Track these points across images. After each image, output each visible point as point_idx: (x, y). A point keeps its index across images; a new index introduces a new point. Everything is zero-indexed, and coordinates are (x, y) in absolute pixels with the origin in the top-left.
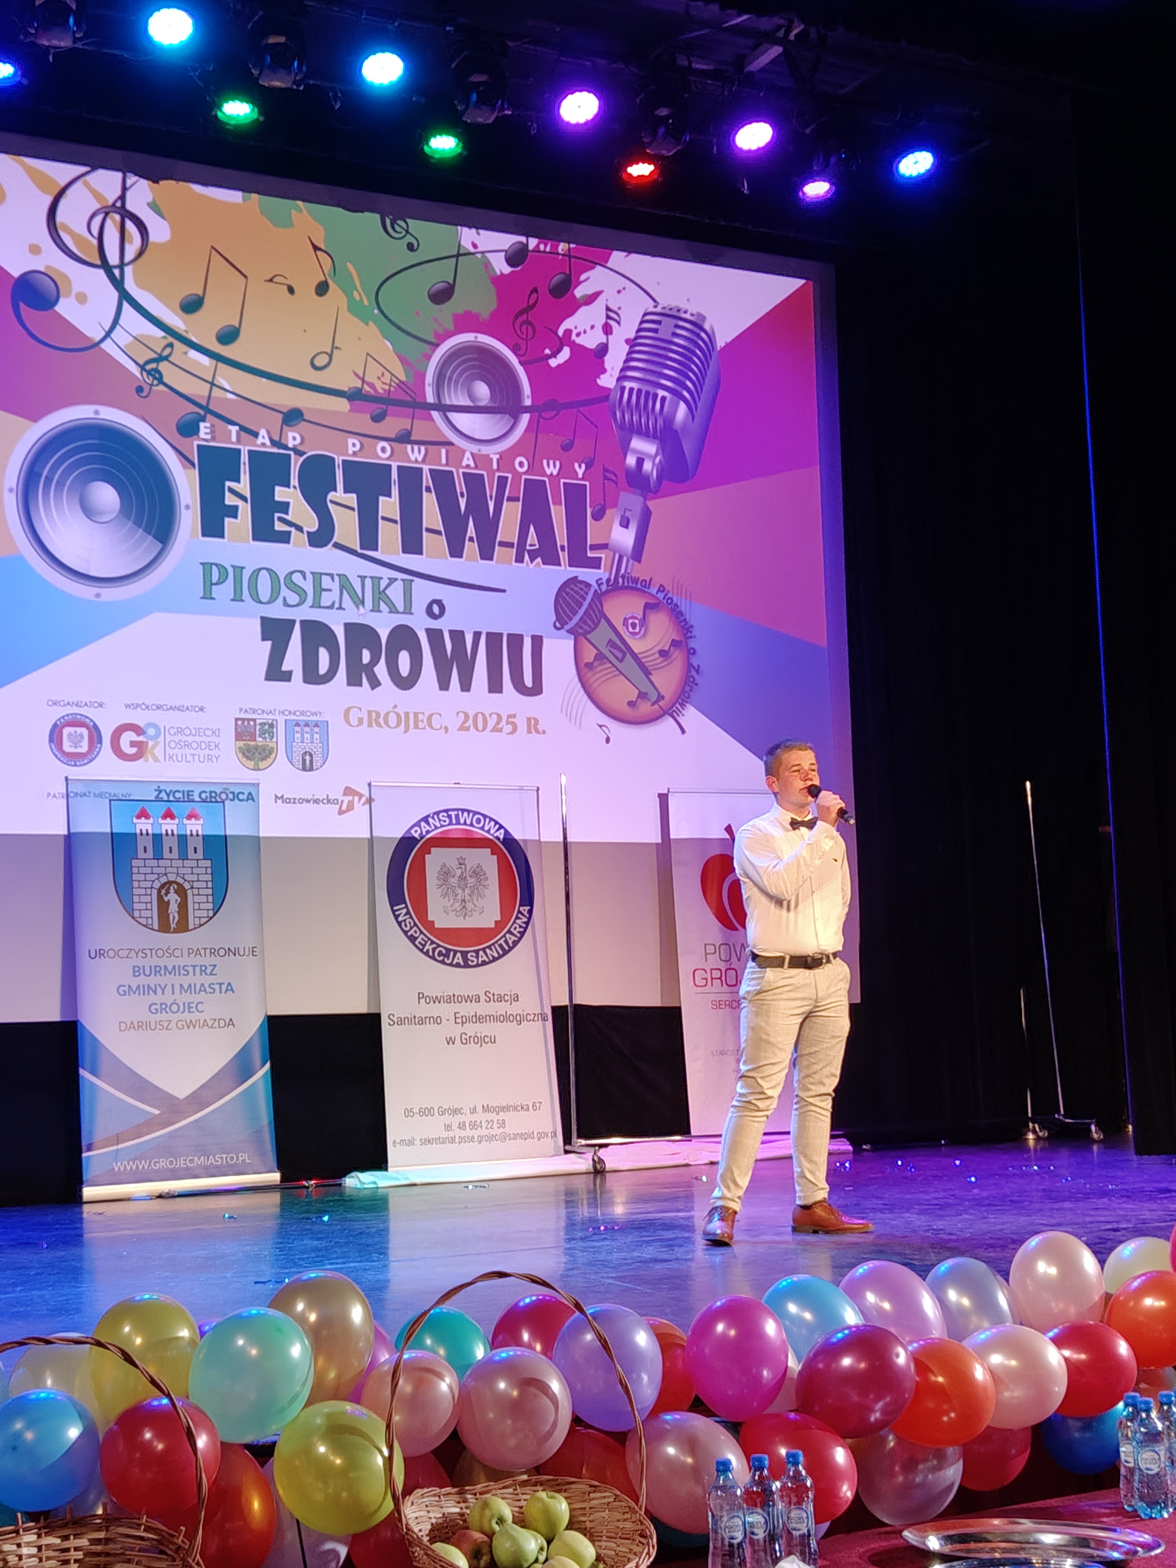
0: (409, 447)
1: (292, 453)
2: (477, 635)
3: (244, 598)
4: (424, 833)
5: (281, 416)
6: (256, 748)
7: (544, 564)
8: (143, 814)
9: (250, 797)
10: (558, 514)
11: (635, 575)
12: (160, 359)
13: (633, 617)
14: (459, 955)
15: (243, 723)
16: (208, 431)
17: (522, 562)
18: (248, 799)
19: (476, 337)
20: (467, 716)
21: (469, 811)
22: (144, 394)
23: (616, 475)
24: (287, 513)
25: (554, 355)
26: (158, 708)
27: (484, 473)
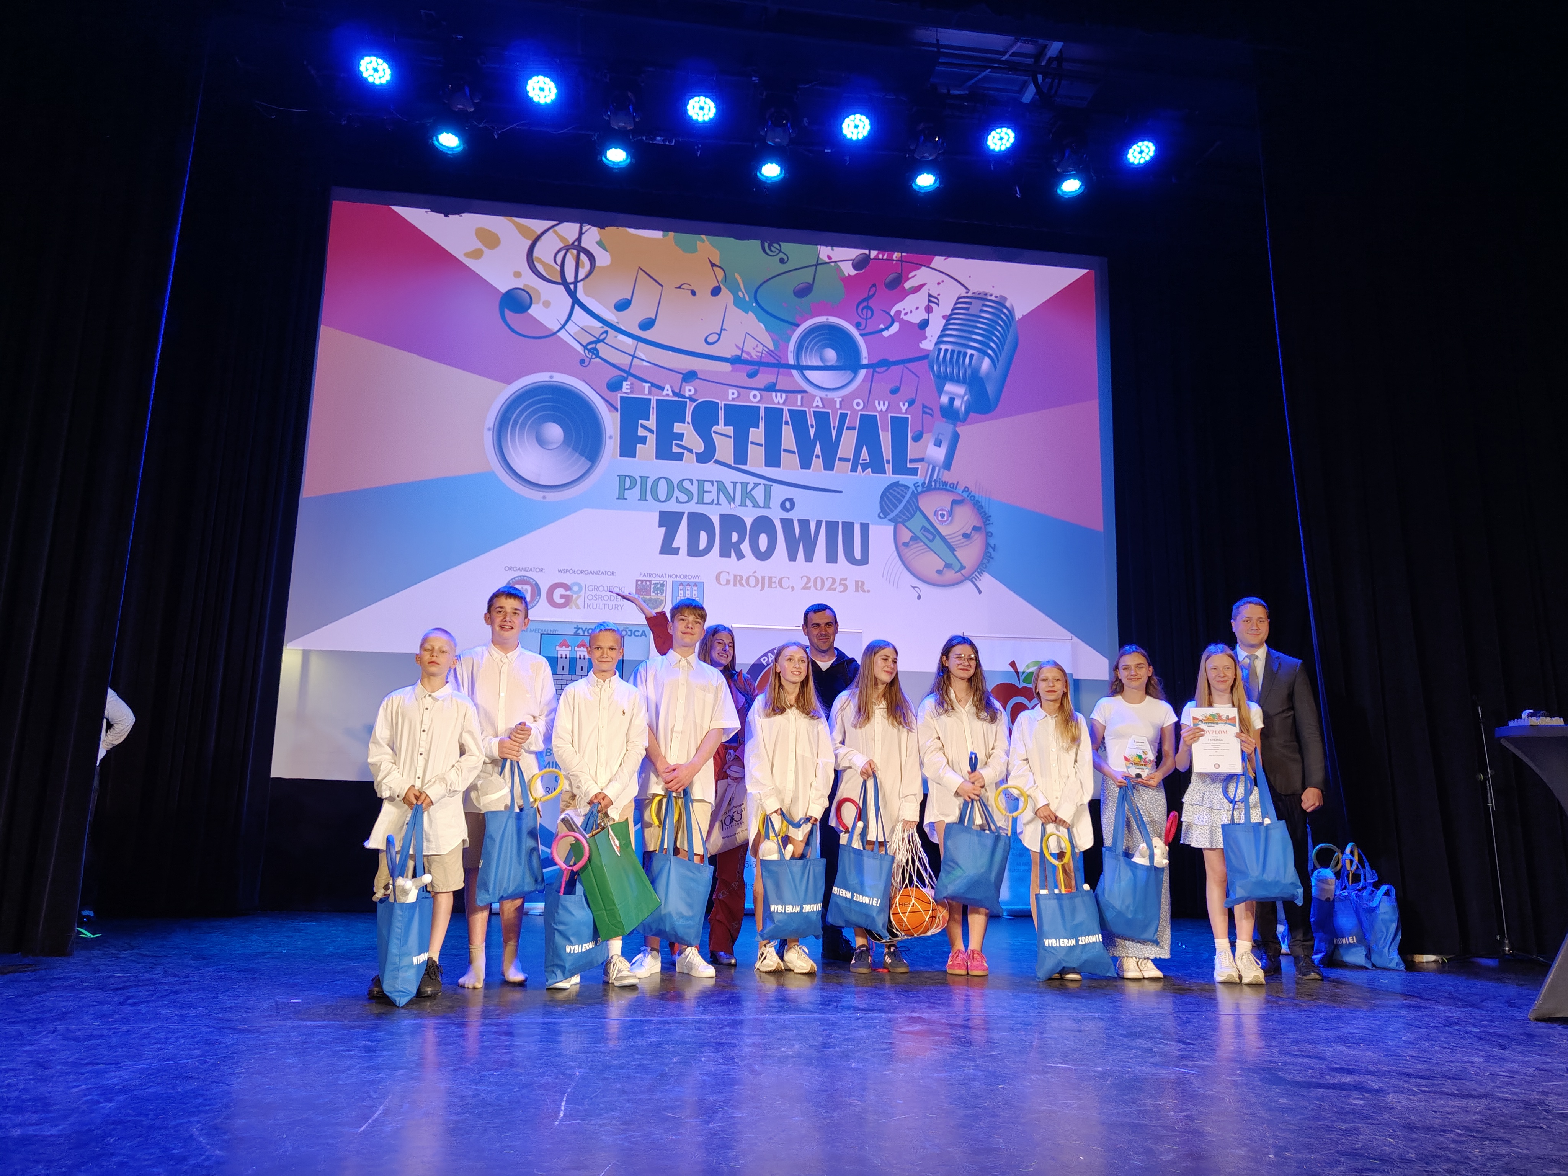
0: (774, 394)
1: (688, 400)
2: (819, 523)
3: (648, 498)
4: (770, 662)
5: (682, 376)
6: (650, 600)
7: (872, 473)
8: (564, 644)
10: (886, 439)
11: (944, 480)
12: (599, 341)
13: (942, 510)
15: (642, 583)
16: (629, 387)
17: (856, 472)
19: (828, 319)
20: (809, 579)
22: (585, 365)
23: (931, 409)
24: (682, 441)
25: (887, 328)
26: (582, 572)
27: (830, 411)
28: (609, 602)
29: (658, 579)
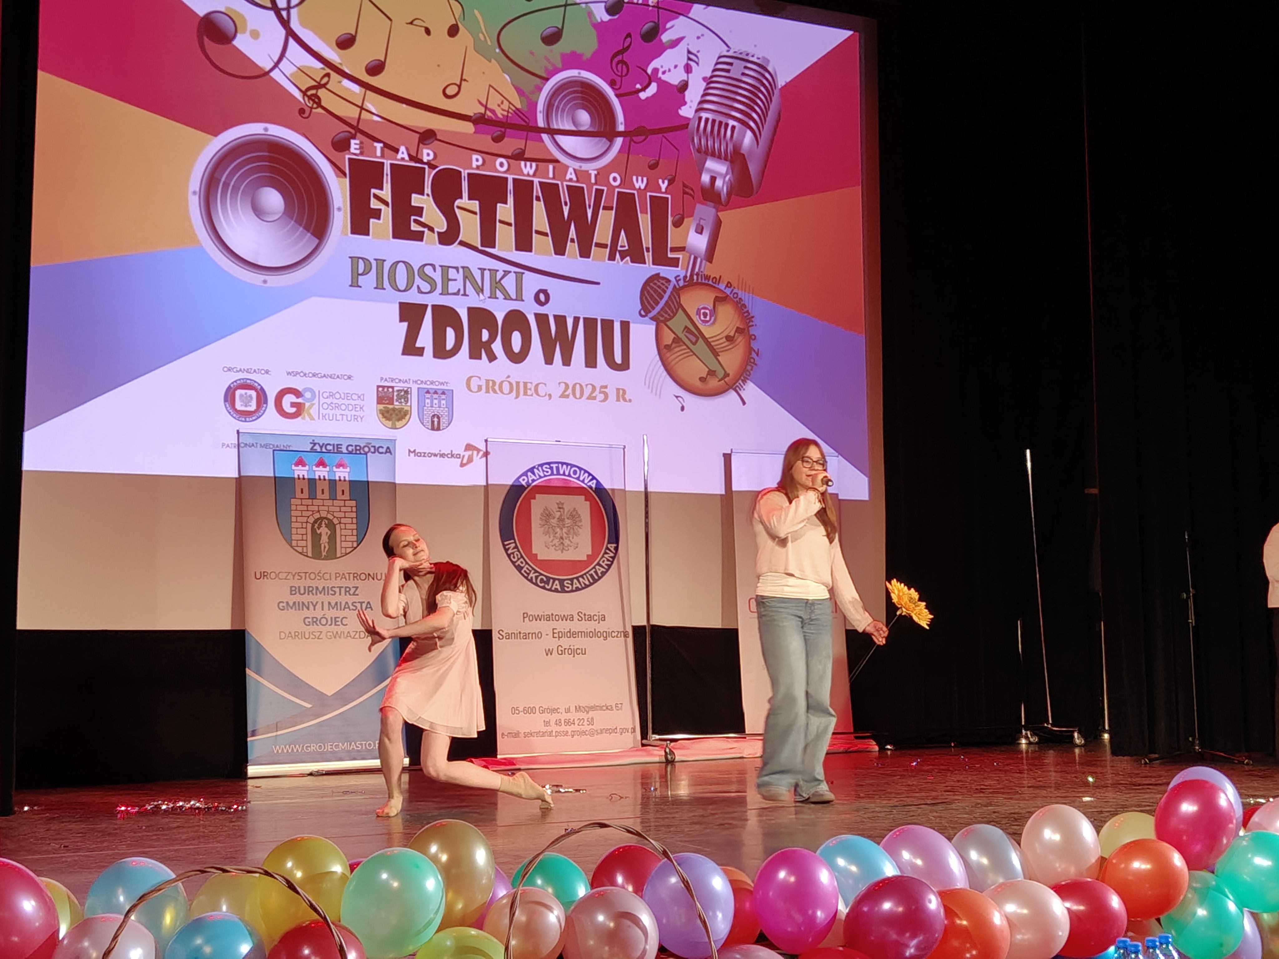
0: (523, 163)
1: (426, 167)
2: (576, 320)
3: (385, 287)
4: (530, 482)
5: (418, 135)
6: (394, 410)
7: (632, 261)
8: (300, 463)
9: (388, 451)
10: (645, 221)
11: (706, 274)
12: (319, 86)
13: (705, 308)
14: (557, 582)
15: (383, 390)
16: (358, 147)
17: (614, 260)
18: (386, 452)
19: (579, 73)
20: (567, 385)
21: (567, 464)
22: (306, 115)
23: (692, 190)
24: (421, 216)
25: (644, 89)
26: (314, 375)
27: (584, 186)
28: (346, 412)
29: (402, 384)
